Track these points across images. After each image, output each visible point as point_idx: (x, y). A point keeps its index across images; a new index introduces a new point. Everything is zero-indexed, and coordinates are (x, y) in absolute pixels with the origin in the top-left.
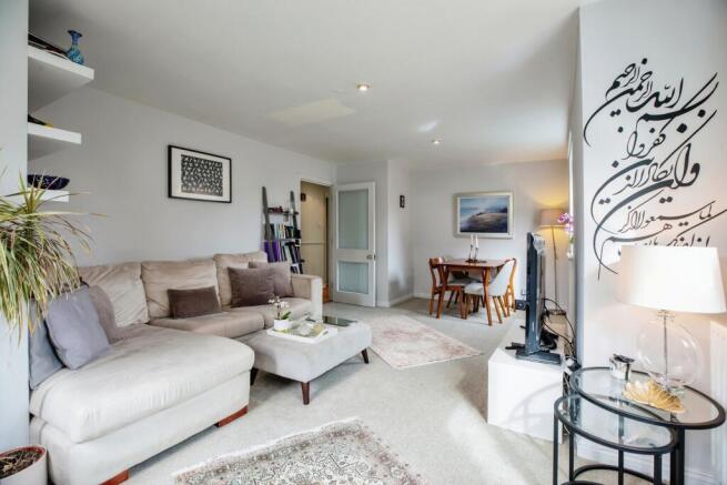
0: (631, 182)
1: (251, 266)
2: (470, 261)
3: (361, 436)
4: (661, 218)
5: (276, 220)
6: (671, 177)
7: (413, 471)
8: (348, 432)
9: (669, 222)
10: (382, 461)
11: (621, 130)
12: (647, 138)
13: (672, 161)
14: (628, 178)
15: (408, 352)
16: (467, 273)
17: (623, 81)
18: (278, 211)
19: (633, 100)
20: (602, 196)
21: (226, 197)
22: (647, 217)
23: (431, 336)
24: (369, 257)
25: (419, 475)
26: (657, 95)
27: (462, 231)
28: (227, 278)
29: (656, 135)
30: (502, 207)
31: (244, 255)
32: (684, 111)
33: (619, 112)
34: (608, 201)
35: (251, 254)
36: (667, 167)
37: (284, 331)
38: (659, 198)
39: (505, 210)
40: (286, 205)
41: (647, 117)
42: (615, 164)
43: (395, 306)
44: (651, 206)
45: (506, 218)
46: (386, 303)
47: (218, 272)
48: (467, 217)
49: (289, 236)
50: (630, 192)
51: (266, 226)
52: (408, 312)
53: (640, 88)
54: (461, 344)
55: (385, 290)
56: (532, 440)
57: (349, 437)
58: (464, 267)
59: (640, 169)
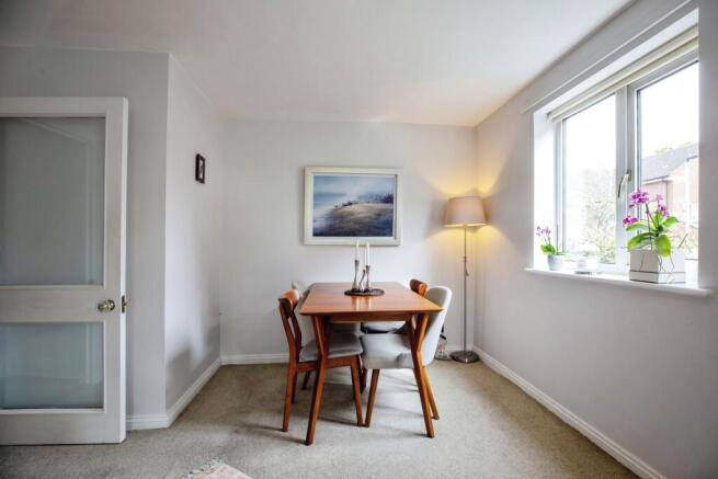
2: (354, 293)
24: (105, 306)
27: (316, 234)
30: (385, 194)
39: (389, 199)
45: (391, 212)
48: (327, 208)
55: (157, 378)
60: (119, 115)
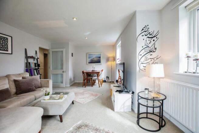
0: (145, 51)
1: (23, 78)
2: (92, 71)
3: (86, 126)
4: (150, 59)
5: (30, 60)
6: (152, 50)
7: (106, 130)
8: (82, 126)
9: (152, 59)
10: (97, 131)
11: (144, 39)
12: (148, 42)
13: (152, 47)
14: (145, 50)
15: (83, 98)
16: (90, 74)
17: (144, 29)
18: (32, 57)
19: (146, 33)
20: (140, 54)
21: (10, 52)
22: (148, 59)
23: (87, 93)
24: (63, 72)
25: (108, 131)
26: (150, 33)
27: (89, 63)
28: (13, 84)
29: (150, 41)
31: (20, 74)
32: (154, 37)
33: (143, 36)
34: (141, 55)
35: (22, 74)
36: (151, 48)
37: (48, 100)
38: (150, 54)
39: (100, 57)
40: (34, 55)
41: (148, 37)
42: (143, 47)
43: (71, 86)
44: (148, 56)
45: (100, 59)
46: (69, 85)
47: (9, 82)
48: (90, 59)
49: (35, 66)
50: (145, 53)
51: (26, 63)
52: (76, 87)
53: (147, 31)
54: (96, 93)
55: (68, 81)
56: (126, 113)
57: (83, 127)
58: (91, 73)
59: (147, 48)
60: (64, 50)
